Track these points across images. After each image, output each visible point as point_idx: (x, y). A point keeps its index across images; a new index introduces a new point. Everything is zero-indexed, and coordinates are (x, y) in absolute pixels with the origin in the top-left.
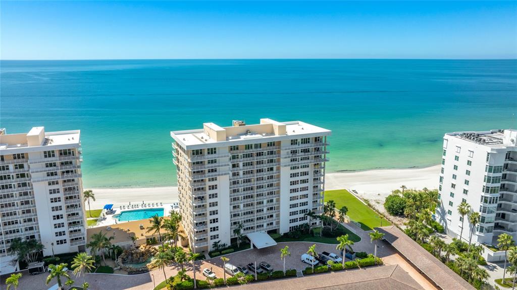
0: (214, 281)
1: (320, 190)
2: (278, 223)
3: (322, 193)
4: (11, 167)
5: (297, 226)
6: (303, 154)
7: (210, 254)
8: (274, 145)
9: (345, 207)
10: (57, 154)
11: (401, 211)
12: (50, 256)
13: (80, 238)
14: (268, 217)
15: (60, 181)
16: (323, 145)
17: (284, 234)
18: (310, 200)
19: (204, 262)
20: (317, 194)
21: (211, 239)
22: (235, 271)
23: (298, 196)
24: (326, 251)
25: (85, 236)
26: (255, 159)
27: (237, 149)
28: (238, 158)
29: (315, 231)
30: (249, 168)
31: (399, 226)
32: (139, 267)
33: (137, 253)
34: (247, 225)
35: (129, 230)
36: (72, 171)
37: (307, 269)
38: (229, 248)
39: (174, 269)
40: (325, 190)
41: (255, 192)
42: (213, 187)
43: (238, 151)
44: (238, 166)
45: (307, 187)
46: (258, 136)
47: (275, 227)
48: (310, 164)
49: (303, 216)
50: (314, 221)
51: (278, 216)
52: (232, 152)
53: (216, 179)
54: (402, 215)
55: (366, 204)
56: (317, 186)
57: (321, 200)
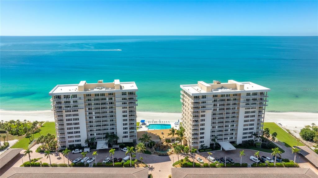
0: (203, 164)
1: (261, 122)
2: (236, 138)
3: (262, 123)
4: (107, 99)
5: (246, 141)
6: (253, 101)
7: (199, 150)
8: (237, 95)
9: (275, 133)
10: (127, 94)
11: (311, 138)
12: (120, 143)
13: (134, 136)
14: (231, 134)
15: (128, 107)
16: (265, 97)
17: (239, 144)
18: (255, 127)
19: (196, 154)
20: (259, 124)
21: (200, 143)
22: (214, 160)
23: (248, 124)
24: (264, 156)
25: (136, 135)
26: (226, 103)
27: (217, 96)
28: (217, 101)
29: (257, 144)
30: (222, 107)
31: (310, 147)
32: (163, 153)
33: (162, 146)
34: (219, 137)
35: (156, 134)
36: (133, 103)
37: (253, 164)
38: (209, 148)
39: (181, 156)
40: (264, 122)
41: (225, 120)
42: (203, 116)
43: (217, 98)
44: (216, 106)
45: (254, 120)
46: (228, 90)
47: (234, 140)
48: (256, 107)
49: (251, 136)
50: (257, 139)
51: (236, 134)
52: (214, 98)
53: (205, 112)
54: (312, 140)
55: (287, 132)
56: (259, 120)
57: (262, 127)
